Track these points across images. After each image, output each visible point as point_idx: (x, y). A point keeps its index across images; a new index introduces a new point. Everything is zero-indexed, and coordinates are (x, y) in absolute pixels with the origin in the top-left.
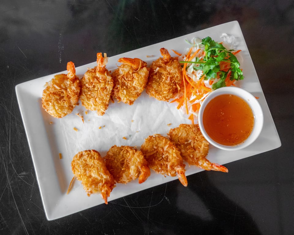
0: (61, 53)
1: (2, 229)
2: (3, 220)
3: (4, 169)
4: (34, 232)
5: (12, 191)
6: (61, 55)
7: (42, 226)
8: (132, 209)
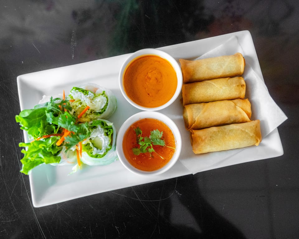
0: (73, 48)
1: (14, 220)
2: (15, 211)
3: (17, 161)
4: (45, 223)
5: (24, 182)
6: (73, 51)
7: (54, 218)
8: (142, 202)
